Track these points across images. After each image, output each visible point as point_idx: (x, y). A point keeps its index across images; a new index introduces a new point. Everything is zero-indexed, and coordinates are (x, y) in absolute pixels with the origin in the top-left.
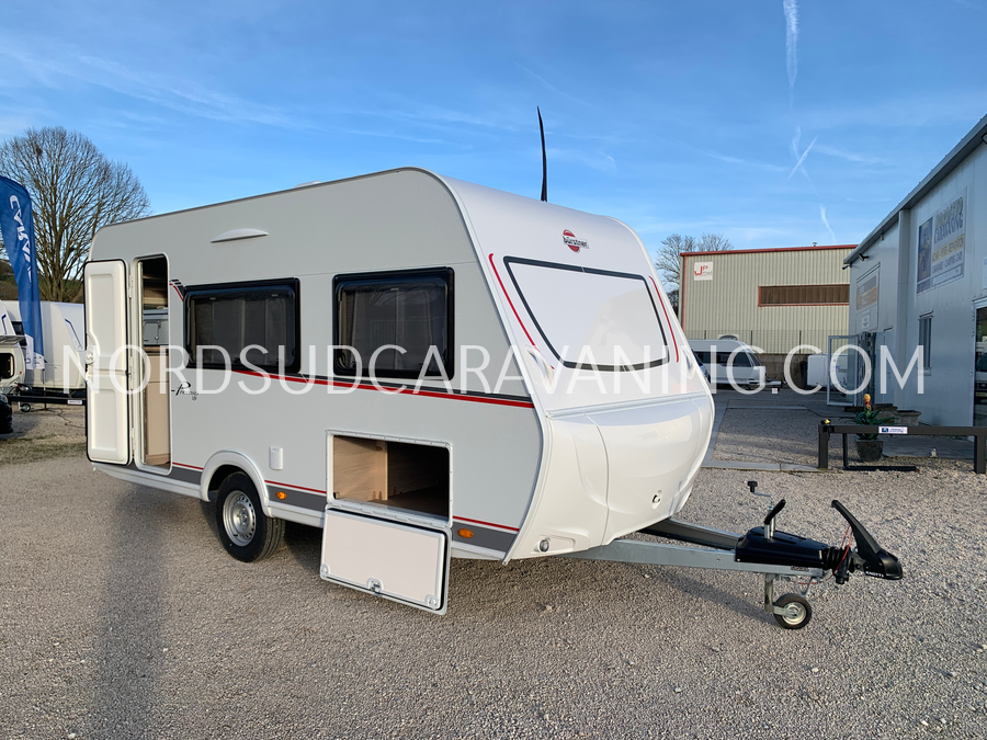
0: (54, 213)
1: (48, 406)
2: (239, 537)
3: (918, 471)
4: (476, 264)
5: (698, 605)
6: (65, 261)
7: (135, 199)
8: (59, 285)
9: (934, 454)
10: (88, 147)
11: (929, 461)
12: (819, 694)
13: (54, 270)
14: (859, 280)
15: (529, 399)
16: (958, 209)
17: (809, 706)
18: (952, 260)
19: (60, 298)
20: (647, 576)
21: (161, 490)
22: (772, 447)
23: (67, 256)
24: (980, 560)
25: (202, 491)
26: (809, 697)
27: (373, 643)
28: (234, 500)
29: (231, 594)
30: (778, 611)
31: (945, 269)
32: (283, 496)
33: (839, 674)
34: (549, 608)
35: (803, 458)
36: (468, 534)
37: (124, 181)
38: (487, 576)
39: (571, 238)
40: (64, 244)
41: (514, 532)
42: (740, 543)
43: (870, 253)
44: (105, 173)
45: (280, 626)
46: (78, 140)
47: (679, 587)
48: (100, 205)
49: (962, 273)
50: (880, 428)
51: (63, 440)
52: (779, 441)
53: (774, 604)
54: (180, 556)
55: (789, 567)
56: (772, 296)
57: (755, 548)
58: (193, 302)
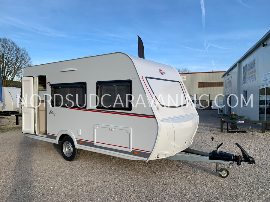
0: (3, 61)
1: (4, 116)
2: (67, 154)
3: (247, 132)
4: (139, 79)
5: (197, 171)
6: (6, 75)
7: (27, 58)
8: (5, 82)
9: (250, 128)
10: (13, 43)
11: (249, 130)
12: (235, 196)
13: (3, 77)
14: (226, 81)
15: (154, 116)
16: (254, 63)
17: (233, 200)
18: (252, 76)
19: (5, 86)
20: (182, 163)
21: (41, 140)
22: (207, 126)
23: (7, 74)
24: (269, 157)
25: (57, 141)
26: (233, 197)
27: (111, 184)
28: (66, 144)
29: (67, 171)
30: (220, 173)
31: (250, 78)
32: (81, 143)
33: (239, 190)
34: (157, 173)
35: (216, 129)
36: (136, 153)
37: (24, 53)
38: (138, 164)
39: (161, 71)
40: (6, 70)
41: (150, 153)
42: (210, 155)
43: (229, 74)
44: (18, 50)
45: (83, 180)
46: (10, 41)
47: (191, 166)
48: (17, 59)
49: (255, 79)
50: (237, 121)
51: (9, 126)
52: (209, 124)
53: (219, 171)
54: (50, 160)
55: (224, 161)
56: (202, 85)
57: (214, 156)
58: (54, 88)
